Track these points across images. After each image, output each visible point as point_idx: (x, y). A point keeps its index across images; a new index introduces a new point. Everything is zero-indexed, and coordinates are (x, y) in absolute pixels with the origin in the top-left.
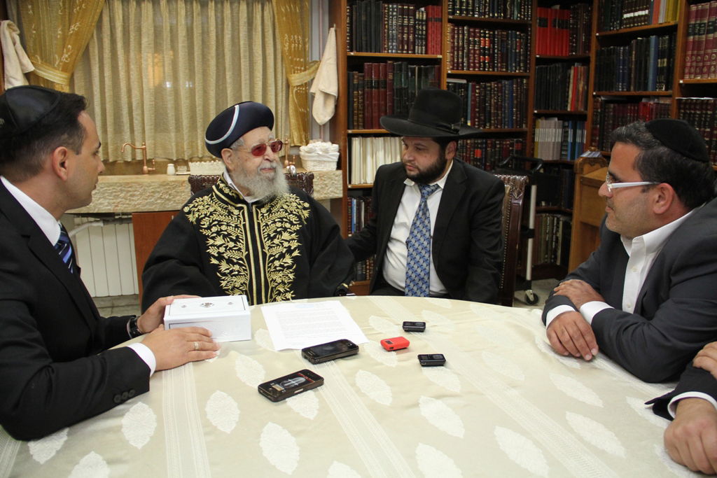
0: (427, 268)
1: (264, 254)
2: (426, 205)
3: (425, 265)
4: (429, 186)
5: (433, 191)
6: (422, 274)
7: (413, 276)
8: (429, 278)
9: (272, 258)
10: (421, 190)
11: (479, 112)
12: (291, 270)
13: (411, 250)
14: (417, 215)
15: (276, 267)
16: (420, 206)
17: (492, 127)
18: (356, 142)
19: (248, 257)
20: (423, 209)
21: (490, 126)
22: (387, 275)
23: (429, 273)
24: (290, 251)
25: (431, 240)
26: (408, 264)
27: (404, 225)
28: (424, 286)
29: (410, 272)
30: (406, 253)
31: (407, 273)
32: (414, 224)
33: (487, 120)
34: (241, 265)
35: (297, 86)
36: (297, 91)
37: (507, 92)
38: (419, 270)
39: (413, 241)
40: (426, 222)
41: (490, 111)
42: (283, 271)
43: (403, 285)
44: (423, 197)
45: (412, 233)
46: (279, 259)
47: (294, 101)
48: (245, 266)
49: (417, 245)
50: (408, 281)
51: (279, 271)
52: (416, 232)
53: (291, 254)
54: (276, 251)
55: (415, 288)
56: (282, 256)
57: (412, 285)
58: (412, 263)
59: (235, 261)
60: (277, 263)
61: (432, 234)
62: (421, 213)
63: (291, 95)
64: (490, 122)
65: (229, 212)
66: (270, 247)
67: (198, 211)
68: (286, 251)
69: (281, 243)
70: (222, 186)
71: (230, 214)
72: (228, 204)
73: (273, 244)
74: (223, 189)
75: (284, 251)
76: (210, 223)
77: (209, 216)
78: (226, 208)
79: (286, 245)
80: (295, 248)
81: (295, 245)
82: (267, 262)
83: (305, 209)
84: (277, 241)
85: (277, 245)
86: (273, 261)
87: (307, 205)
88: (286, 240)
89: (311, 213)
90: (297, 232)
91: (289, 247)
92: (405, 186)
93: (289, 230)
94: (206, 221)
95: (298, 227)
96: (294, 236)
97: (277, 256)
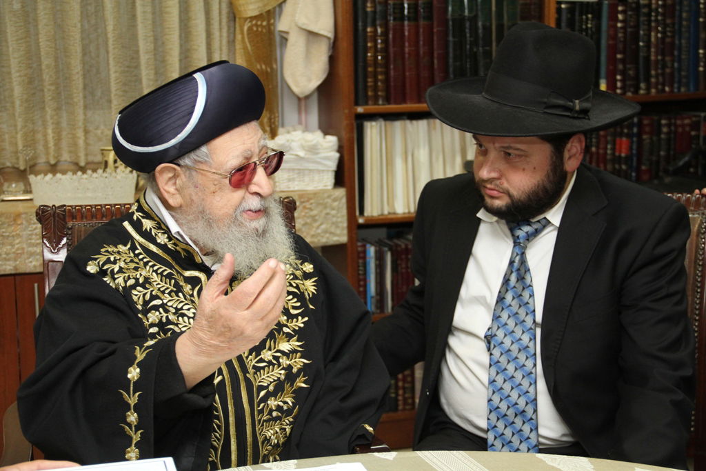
0: (531, 390)
2: (523, 262)
3: (525, 383)
4: (529, 224)
5: (537, 232)
6: (522, 403)
7: (503, 406)
8: (535, 411)
9: (262, 393)
10: (512, 230)
11: (623, 61)
12: (290, 418)
13: (496, 352)
14: (506, 281)
15: (271, 411)
16: (511, 263)
17: (653, 91)
18: (373, 131)
20: (518, 270)
21: (648, 89)
22: (449, 404)
23: (535, 399)
24: (291, 376)
25: (538, 331)
26: (492, 382)
27: (480, 300)
28: (526, 428)
29: (496, 399)
30: (485, 359)
31: (490, 400)
32: (501, 299)
33: (642, 77)
35: (252, 18)
36: (250, 29)
37: (684, 15)
38: (514, 395)
39: (500, 334)
40: (526, 294)
41: (647, 59)
43: (483, 424)
44: (516, 243)
45: (496, 318)
46: (273, 394)
47: (245, 48)
49: (507, 341)
50: (493, 417)
51: (276, 419)
52: (505, 315)
53: (292, 385)
54: (269, 378)
55: (508, 432)
56: (279, 387)
57: (501, 425)
58: (500, 379)
60: (272, 403)
61: (539, 318)
62: (513, 278)
63: (239, 37)
64: (647, 80)
65: (177, 285)
66: (257, 369)
67: (121, 270)
68: (286, 375)
69: (276, 358)
70: (147, 224)
71: (178, 289)
72: (171, 267)
73: (261, 360)
74: (153, 232)
75: (283, 377)
76: (146, 303)
77: (143, 286)
78: (169, 276)
79: (285, 361)
80: (299, 371)
81: (298, 362)
82: (256, 401)
83: (307, 276)
84: (267, 355)
85: (270, 363)
86: (265, 399)
87: (309, 268)
88: (283, 353)
89: (317, 284)
90: (300, 334)
91: (290, 368)
92: (479, 220)
93: (286, 330)
94: (138, 295)
95: (300, 323)
96: (295, 343)
97: (271, 388)
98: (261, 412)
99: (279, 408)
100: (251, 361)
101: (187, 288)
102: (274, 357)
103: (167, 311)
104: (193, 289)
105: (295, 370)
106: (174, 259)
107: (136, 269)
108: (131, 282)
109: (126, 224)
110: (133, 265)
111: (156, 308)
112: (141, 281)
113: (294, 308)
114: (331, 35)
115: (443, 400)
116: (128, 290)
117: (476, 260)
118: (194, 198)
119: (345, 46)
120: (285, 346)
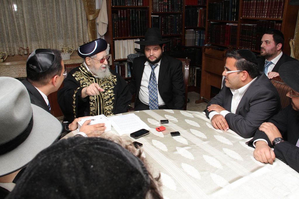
0: (157, 96)
1: (102, 99)
2: (154, 72)
3: (156, 95)
4: (154, 65)
5: (156, 67)
6: (155, 98)
7: (152, 99)
8: (158, 100)
9: (105, 100)
10: (151, 67)
12: (112, 105)
13: (150, 89)
14: (151, 76)
15: (107, 104)
16: (152, 73)
17: (169, 34)
19: (96, 99)
20: (153, 74)
23: (157, 98)
24: (111, 97)
25: (157, 86)
26: (150, 95)
27: (146, 81)
28: (156, 103)
29: (150, 98)
30: (148, 91)
31: (149, 98)
32: (150, 79)
34: (94, 103)
38: (154, 97)
39: (151, 86)
40: (155, 78)
42: (109, 105)
43: (148, 103)
44: (152, 69)
45: (150, 83)
46: (107, 101)
48: (95, 104)
49: (152, 87)
50: (150, 101)
51: (108, 105)
52: (151, 83)
53: (111, 99)
54: (106, 98)
55: (153, 104)
56: (108, 99)
57: (152, 102)
58: (151, 94)
59: (92, 100)
60: (107, 102)
61: (157, 83)
62: (152, 76)
64: (168, 32)
65: (89, 80)
66: (104, 96)
67: (78, 77)
68: (110, 97)
69: (108, 94)
70: (83, 68)
71: (89, 81)
72: (88, 77)
73: (105, 95)
74: (85, 70)
75: (109, 98)
76: (83, 83)
77: (82, 80)
78: (87, 78)
79: (109, 95)
80: (113, 96)
81: (113, 95)
82: (103, 102)
83: (115, 78)
84: (106, 94)
85: (106, 95)
86: (105, 102)
87: (115, 76)
88: (109, 93)
89: (117, 80)
90: (113, 89)
91: (111, 96)
92: (145, 65)
93: (110, 88)
94: (81, 82)
95: (113, 87)
96: (112, 91)
97: (107, 100)
98: (104, 104)
99: (108, 103)
100: (103, 95)
101: (91, 81)
102: (107, 94)
103: (87, 85)
104: (92, 81)
105: (112, 96)
106: (88, 75)
107: (81, 77)
108: (80, 79)
109: (80, 68)
110: (81, 76)
111: (84, 84)
112: (82, 79)
113: (112, 84)
114: (107, 23)
115: (140, 99)
116: (79, 81)
117: (144, 73)
118: (93, 64)
119: (111, 26)
120: (110, 92)
